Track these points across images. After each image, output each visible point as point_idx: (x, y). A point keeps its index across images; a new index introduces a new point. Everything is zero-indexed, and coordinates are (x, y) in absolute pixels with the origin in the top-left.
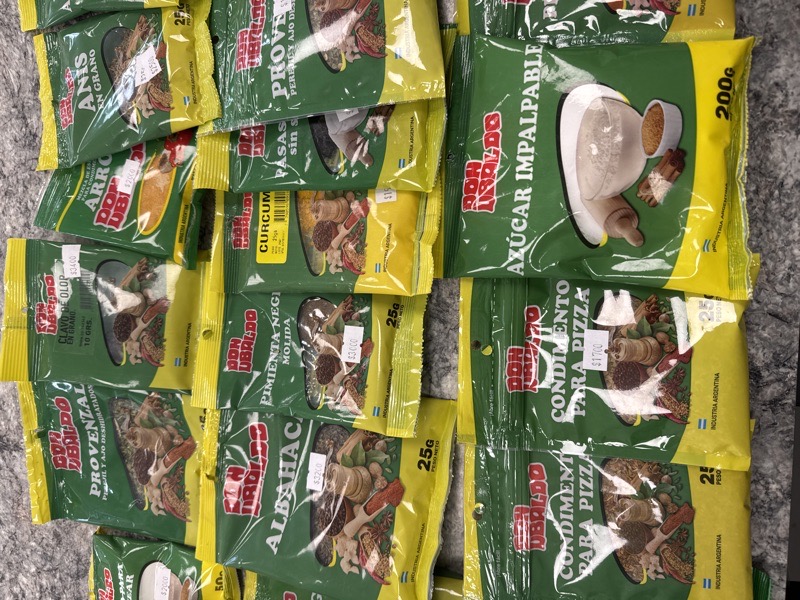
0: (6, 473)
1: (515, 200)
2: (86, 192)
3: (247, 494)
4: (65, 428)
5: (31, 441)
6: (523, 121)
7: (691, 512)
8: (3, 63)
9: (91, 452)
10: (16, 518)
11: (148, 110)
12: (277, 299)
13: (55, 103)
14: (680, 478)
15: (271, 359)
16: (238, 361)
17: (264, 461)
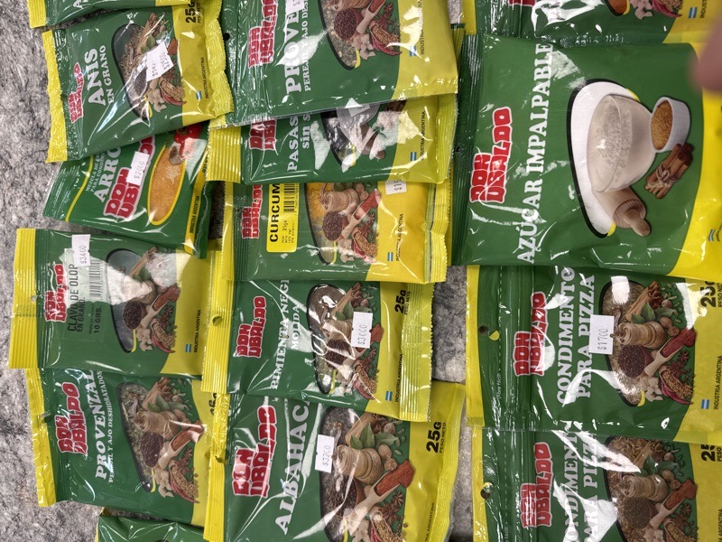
0: (10, 456)
1: (526, 191)
2: (95, 183)
3: (255, 475)
4: (72, 412)
5: (38, 426)
6: (533, 116)
7: (693, 488)
8: (10, 58)
9: (97, 436)
10: (20, 499)
11: (160, 104)
12: (286, 286)
13: (64, 97)
14: (682, 455)
15: (280, 345)
16: (248, 346)
17: (272, 444)
